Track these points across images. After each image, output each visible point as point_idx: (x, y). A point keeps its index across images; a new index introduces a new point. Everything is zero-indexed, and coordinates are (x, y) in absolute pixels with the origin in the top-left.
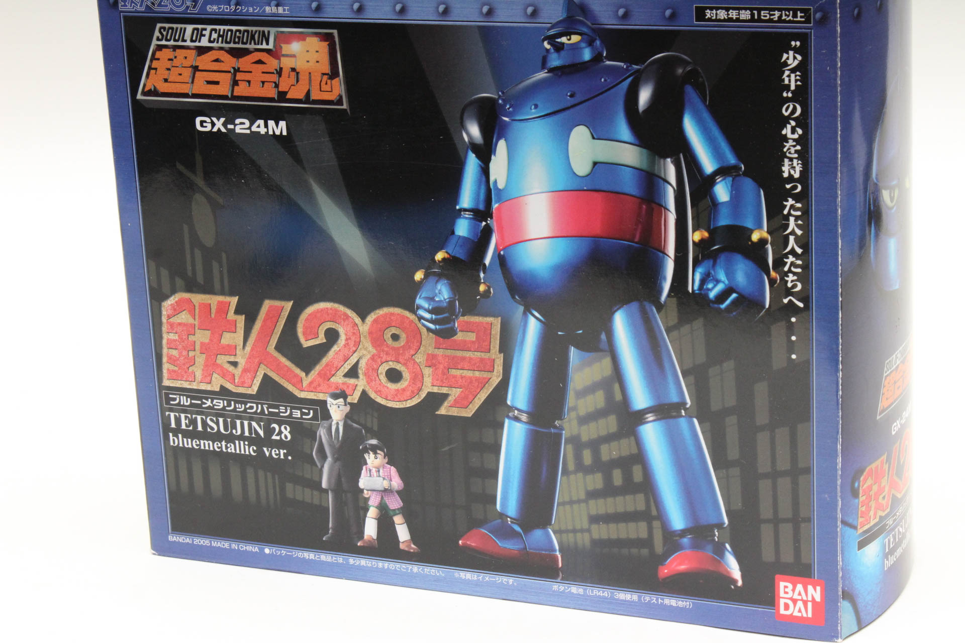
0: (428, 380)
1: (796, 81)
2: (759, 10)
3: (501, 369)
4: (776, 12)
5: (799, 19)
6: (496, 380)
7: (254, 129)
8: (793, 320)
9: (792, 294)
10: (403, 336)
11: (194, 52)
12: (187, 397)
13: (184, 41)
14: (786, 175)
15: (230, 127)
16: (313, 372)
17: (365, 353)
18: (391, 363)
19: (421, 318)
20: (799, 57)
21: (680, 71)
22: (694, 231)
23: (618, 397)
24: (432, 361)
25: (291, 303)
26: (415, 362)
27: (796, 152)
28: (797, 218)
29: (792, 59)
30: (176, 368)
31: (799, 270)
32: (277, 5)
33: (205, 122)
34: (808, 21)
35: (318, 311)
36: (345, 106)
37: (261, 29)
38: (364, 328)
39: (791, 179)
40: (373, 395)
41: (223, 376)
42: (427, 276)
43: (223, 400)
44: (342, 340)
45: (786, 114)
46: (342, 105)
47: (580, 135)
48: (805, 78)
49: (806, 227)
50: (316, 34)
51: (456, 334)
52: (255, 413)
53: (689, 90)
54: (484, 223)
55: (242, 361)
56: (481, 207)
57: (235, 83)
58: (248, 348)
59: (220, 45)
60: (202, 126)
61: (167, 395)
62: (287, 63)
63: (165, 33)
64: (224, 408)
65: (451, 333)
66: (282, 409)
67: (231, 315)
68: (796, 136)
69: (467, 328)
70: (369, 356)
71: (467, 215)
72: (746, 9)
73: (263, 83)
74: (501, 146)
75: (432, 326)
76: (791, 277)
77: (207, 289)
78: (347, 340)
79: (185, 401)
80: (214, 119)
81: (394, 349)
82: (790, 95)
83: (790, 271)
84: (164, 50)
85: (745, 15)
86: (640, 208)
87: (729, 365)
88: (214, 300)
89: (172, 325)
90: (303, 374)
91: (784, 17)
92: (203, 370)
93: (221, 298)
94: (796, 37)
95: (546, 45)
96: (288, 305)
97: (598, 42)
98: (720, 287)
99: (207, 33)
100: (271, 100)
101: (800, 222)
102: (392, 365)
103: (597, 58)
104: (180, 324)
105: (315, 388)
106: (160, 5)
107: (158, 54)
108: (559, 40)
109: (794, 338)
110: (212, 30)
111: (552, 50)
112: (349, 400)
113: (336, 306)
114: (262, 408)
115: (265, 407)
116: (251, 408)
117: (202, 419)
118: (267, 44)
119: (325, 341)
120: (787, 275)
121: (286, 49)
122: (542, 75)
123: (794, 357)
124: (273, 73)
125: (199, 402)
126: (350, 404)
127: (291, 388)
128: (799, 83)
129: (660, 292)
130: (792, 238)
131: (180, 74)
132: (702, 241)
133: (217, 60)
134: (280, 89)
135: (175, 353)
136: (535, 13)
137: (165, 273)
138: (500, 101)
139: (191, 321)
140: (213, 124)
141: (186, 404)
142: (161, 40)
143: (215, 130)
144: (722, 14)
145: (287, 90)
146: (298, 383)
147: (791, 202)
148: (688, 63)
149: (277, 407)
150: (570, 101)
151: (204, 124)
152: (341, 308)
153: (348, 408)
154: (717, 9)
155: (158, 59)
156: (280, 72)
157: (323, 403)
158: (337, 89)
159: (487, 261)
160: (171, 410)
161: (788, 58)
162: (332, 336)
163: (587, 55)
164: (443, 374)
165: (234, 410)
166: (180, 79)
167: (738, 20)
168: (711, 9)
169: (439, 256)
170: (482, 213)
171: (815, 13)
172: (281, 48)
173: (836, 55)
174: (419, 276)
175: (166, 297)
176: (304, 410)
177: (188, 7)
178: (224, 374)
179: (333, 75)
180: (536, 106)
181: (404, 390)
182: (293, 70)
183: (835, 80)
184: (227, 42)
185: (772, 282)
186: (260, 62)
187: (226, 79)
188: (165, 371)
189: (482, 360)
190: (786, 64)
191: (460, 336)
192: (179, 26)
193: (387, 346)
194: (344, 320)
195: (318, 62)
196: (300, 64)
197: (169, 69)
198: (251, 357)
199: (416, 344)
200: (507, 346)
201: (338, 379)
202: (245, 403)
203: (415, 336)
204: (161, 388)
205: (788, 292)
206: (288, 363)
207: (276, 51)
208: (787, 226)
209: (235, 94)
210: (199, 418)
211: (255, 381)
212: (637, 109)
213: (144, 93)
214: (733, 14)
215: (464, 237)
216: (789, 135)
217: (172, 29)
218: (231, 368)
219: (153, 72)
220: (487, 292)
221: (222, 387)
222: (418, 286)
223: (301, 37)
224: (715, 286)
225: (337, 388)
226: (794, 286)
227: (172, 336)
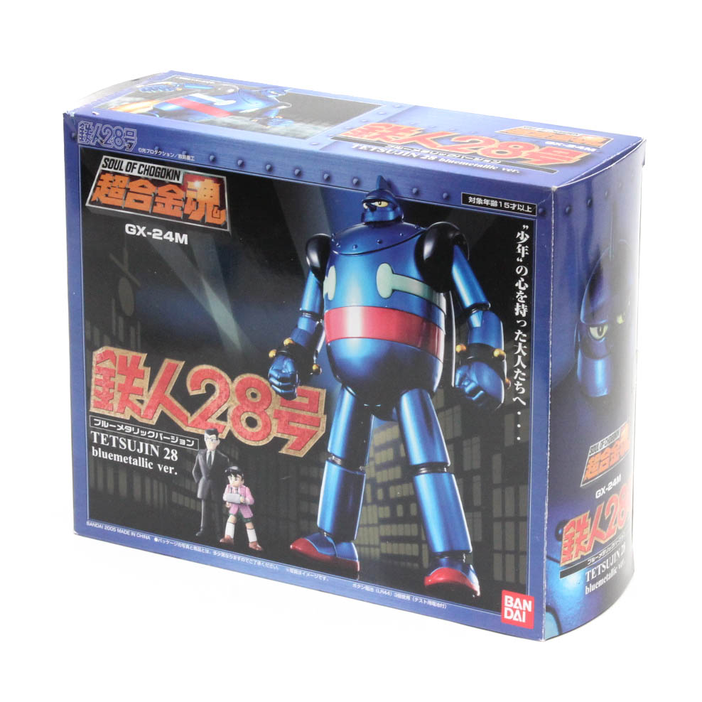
0: (274, 428)
1: (525, 252)
2: (503, 202)
3: (325, 425)
4: (514, 205)
5: (528, 211)
6: (321, 433)
7: (165, 237)
8: (519, 413)
9: (519, 395)
10: (259, 395)
11: (127, 178)
12: (107, 421)
13: (121, 170)
14: (517, 314)
15: (149, 233)
16: (195, 414)
17: (232, 404)
18: (250, 413)
19: (272, 384)
20: (528, 236)
21: (451, 235)
22: (456, 345)
23: (403, 454)
24: (278, 415)
25: (183, 363)
26: (266, 414)
27: (524, 299)
28: (523, 344)
29: (523, 237)
30: (100, 400)
31: (524, 380)
32: (187, 154)
33: (132, 228)
34: (534, 213)
35: (202, 371)
36: (228, 230)
37: (175, 169)
38: (233, 386)
39: (520, 317)
40: (236, 435)
41: (133, 410)
42: (277, 354)
43: (132, 426)
44: (217, 393)
45: (519, 273)
46: (226, 228)
47: (384, 269)
48: (531, 250)
49: (529, 351)
50: (212, 178)
51: (295, 397)
52: (154, 438)
53: (457, 248)
54: (318, 322)
55: (147, 400)
56: (317, 311)
57: (154, 204)
58: (152, 391)
59: (145, 176)
60: (130, 230)
61: (92, 418)
62: (190, 195)
63: (108, 163)
64: (132, 433)
65: (292, 396)
66: (173, 438)
67: (141, 366)
68: (524, 289)
69: (303, 394)
70: (235, 407)
71: (307, 315)
72: (495, 199)
73: (174, 206)
74: (332, 270)
75: (279, 390)
76: (518, 384)
77: (126, 346)
78: (220, 393)
79: (105, 425)
80: (139, 227)
81: (252, 403)
82: (521, 261)
83: (518, 379)
84: (107, 174)
85: (494, 204)
86: (422, 324)
87: (476, 440)
88: (130, 354)
89: (99, 369)
90: (189, 414)
91: (518, 209)
92: (119, 404)
93: (135, 354)
94: (526, 222)
95: (365, 206)
96: (181, 364)
97: (399, 209)
98: (472, 385)
99: (137, 166)
100: (179, 219)
101: (525, 347)
102: (250, 414)
103: (398, 219)
104: (105, 369)
105: (197, 425)
106: (106, 143)
107: (102, 177)
108: (373, 204)
109: (519, 426)
110: (141, 165)
111: (369, 210)
112: (220, 436)
113: (214, 368)
114: (159, 436)
115: (161, 435)
116: (151, 434)
117: (116, 439)
118: (178, 180)
119: (205, 392)
120: (516, 381)
121: (192, 185)
122: (361, 226)
123: (519, 438)
124: (180, 200)
125: (115, 426)
126: (220, 439)
127: (180, 423)
128: (527, 253)
129: (433, 383)
130: (519, 357)
131: (117, 193)
132: (462, 352)
133: (143, 186)
134: (185, 212)
135: (100, 389)
136: (358, 184)
137: (97, 332)
138: (333, 240)
139: (113, 367)
140: (137, 231)
141: (105, 426)
142: (105, 167)
143: (138, 234)
144: (479, 201)
145: (189, 213)
146: (185, 420)
147: (519, 332)
148: (457, 231)
149: (169, 436)
150: (378, 246)
151: (131, 230)
152: (218, 371)
153: (218, 442)
154: (477, 197)
155: (102, 180)
156: (185, 200)
157: (201, 437)
158: (223, 217)
159: (319, 349)
160: (95, 430)
161: (520, 236)
162: (210, 389)
163: (391, 216)
164: (286, 425)
165: (139, 435)
166: (116, 196)
167: (489, 206)
168: (473, 196)
169: (287, 342)
170: (317, 315)
171: (538, 208)
172: (187, 184)
173: (551, 238)
174: (272, 354)
175: (96, 348)
176: (188, 440)
177: (125, 147)
178: (134, 408)
179: (222, 207)
180: (356, 247)
181: (258, 433)
182: (195, 200)
183: (550, 254)
184: (150, 175)
185: (506, 385)
186: (172, 191)
187: (148, 200)
188: (92, 401)
189: (312, 418)
190: (519, 240)
191: (298, 399)
192: (119, 159)
193: (248, 401)
194: (219, 379)
195: (211, 197)
196: (199, 197)
197: (109, 188)
198: (153, 398)
199: (268, 402)
200: (330, 410)
201: (213, 420)
202: (147, 431)
203: (267, 397)
204: (89, 413)
205: (516, 394)
206: (178, 405)
207: (184, 186)
208: (517, 349)
209: (154, 211)
210: (114, 438)
211: (155, 416)
212: (423, 257)
213: (91, 203)
214: (487, 202)
215: (304, 331)
216: (520, 288)
217: (114, 160)
218: (139, 404)
219: (98, 188)
220: (318, 371)
221: (131, 417)
222: (271, 361)
223: (202, 178)
224: (469, 384)
225: (212, 427)
226: (520, 390)
227: (99, 377)
